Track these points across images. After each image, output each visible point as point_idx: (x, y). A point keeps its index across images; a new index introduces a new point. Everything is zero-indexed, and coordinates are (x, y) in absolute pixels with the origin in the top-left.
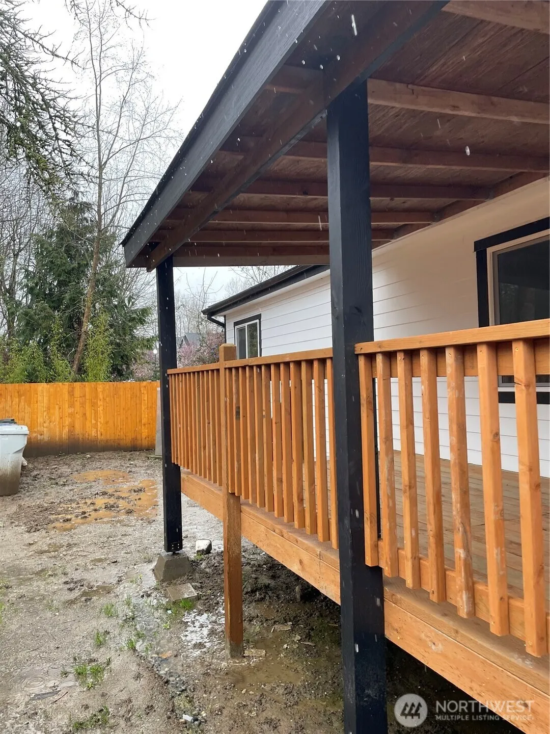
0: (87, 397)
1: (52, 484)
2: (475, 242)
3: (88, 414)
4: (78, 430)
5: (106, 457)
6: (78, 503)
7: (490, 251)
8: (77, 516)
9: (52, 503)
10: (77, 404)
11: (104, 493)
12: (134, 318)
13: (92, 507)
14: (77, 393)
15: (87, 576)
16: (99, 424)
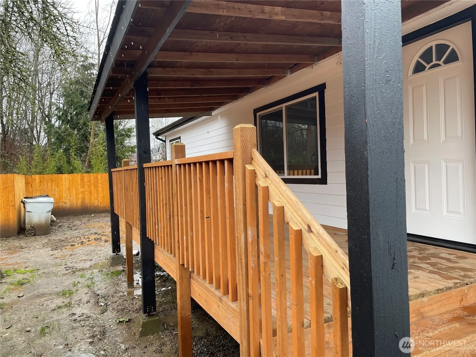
0: (92, 182)
1: (69, 229)
2: (254, 110)
3: (92, 192)
4: (87, 201)
5: (103, 216)
6: (81, 238)
7: (258, 114)
8: (78, 244)
9: (67, 238)
10: (86, 186)
11: (96, 233)
12: (123, 135)
13: (87, 240)
14: (86, 180)
15: (76, 265)
16: (99, 197)
